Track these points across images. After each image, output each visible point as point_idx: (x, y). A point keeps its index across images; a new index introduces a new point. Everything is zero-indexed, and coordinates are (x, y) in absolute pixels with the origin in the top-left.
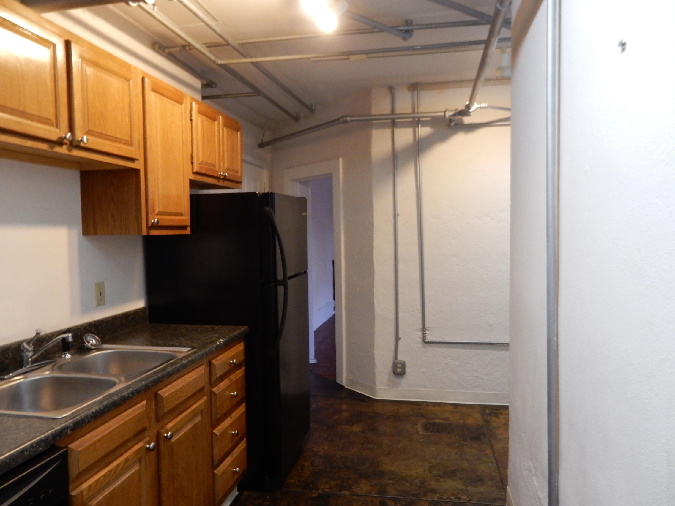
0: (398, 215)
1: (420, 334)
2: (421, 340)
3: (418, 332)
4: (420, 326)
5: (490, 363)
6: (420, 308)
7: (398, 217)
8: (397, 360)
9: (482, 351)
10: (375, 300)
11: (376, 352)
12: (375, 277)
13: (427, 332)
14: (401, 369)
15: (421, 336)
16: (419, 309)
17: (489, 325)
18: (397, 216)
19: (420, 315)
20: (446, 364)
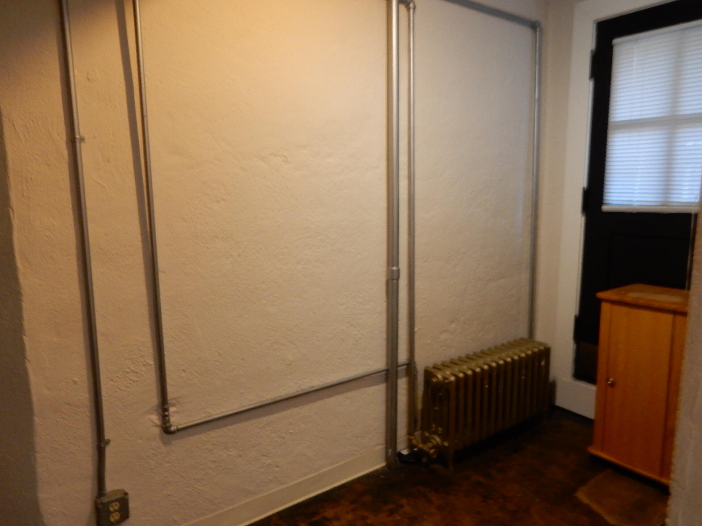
0: (82, 139)
1: (155, 418)
2: (157, 431)
3: (151, 414)
4: (154, 400)
5: (291, 431)
6: (151, 361)
7: (82, 145)
8: (105, 495)
9: (276, 415)
10: (30, 367)
11: (42, 495)
12: (26, 305)
13: (172, 409)
14: (119, 512)
15: (158, 422)
16: (150, 365)
17: (288, 364)
18: (80, 142)
19: (152, 376)
20: (214, 462)
